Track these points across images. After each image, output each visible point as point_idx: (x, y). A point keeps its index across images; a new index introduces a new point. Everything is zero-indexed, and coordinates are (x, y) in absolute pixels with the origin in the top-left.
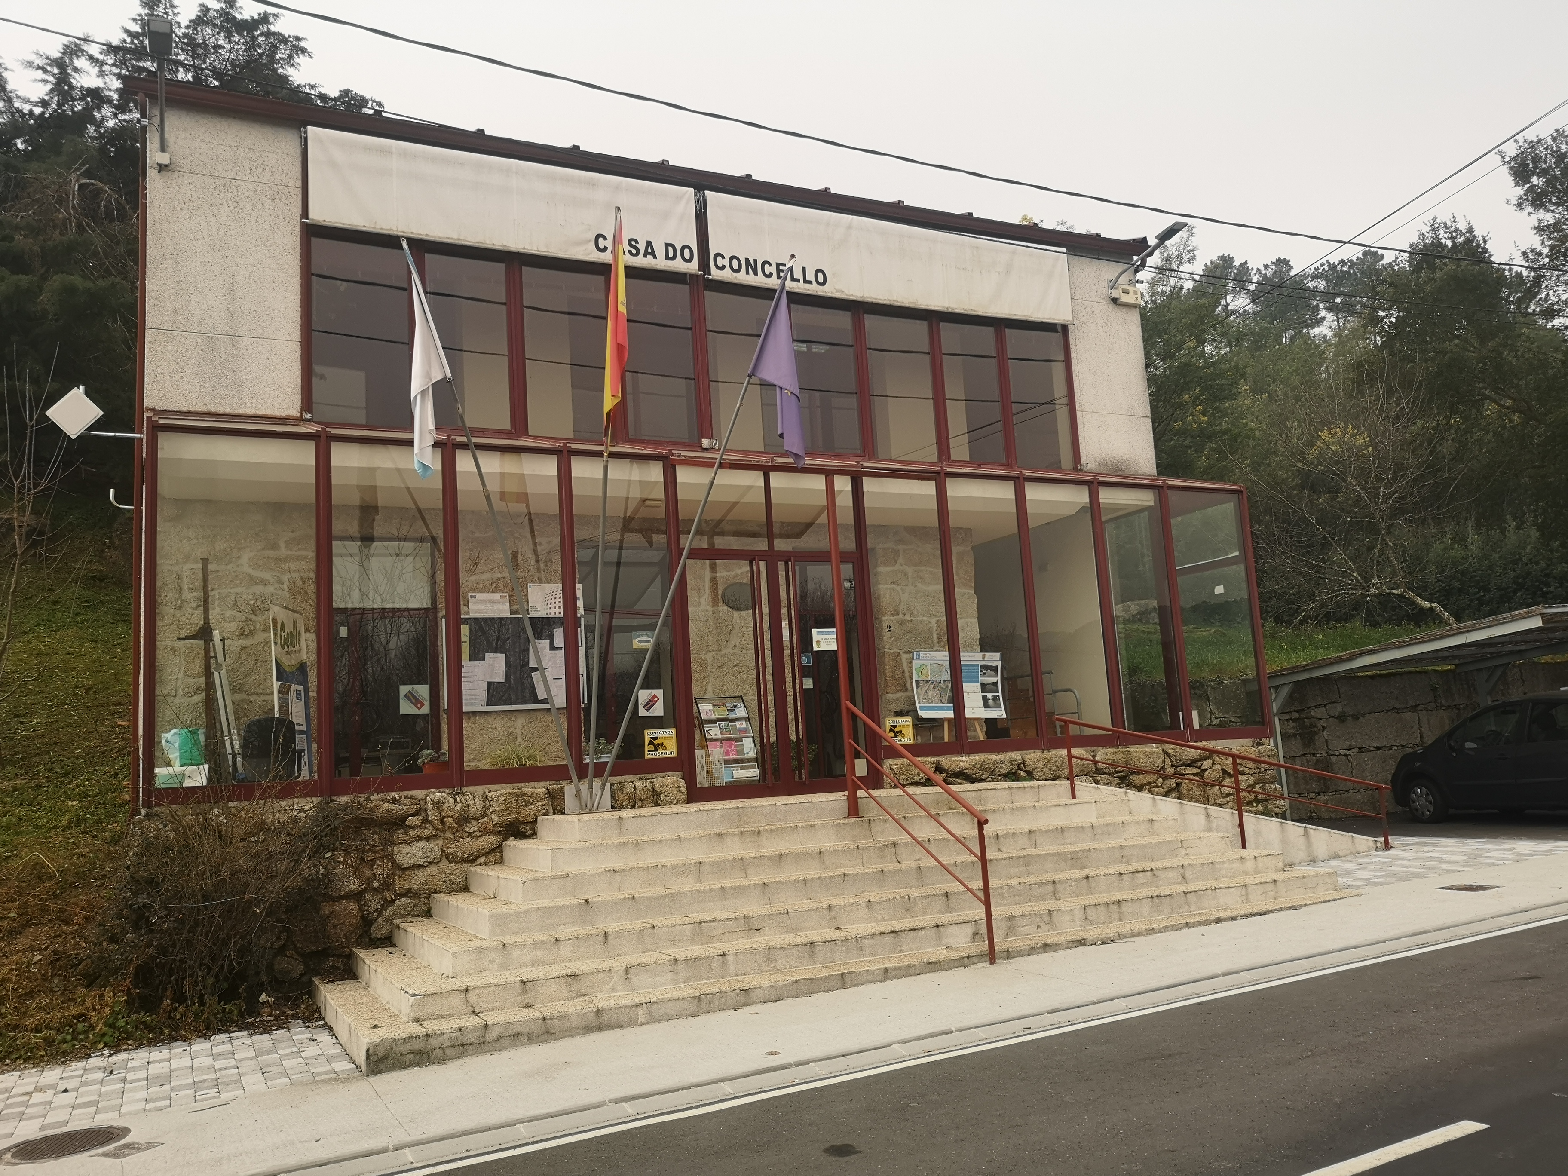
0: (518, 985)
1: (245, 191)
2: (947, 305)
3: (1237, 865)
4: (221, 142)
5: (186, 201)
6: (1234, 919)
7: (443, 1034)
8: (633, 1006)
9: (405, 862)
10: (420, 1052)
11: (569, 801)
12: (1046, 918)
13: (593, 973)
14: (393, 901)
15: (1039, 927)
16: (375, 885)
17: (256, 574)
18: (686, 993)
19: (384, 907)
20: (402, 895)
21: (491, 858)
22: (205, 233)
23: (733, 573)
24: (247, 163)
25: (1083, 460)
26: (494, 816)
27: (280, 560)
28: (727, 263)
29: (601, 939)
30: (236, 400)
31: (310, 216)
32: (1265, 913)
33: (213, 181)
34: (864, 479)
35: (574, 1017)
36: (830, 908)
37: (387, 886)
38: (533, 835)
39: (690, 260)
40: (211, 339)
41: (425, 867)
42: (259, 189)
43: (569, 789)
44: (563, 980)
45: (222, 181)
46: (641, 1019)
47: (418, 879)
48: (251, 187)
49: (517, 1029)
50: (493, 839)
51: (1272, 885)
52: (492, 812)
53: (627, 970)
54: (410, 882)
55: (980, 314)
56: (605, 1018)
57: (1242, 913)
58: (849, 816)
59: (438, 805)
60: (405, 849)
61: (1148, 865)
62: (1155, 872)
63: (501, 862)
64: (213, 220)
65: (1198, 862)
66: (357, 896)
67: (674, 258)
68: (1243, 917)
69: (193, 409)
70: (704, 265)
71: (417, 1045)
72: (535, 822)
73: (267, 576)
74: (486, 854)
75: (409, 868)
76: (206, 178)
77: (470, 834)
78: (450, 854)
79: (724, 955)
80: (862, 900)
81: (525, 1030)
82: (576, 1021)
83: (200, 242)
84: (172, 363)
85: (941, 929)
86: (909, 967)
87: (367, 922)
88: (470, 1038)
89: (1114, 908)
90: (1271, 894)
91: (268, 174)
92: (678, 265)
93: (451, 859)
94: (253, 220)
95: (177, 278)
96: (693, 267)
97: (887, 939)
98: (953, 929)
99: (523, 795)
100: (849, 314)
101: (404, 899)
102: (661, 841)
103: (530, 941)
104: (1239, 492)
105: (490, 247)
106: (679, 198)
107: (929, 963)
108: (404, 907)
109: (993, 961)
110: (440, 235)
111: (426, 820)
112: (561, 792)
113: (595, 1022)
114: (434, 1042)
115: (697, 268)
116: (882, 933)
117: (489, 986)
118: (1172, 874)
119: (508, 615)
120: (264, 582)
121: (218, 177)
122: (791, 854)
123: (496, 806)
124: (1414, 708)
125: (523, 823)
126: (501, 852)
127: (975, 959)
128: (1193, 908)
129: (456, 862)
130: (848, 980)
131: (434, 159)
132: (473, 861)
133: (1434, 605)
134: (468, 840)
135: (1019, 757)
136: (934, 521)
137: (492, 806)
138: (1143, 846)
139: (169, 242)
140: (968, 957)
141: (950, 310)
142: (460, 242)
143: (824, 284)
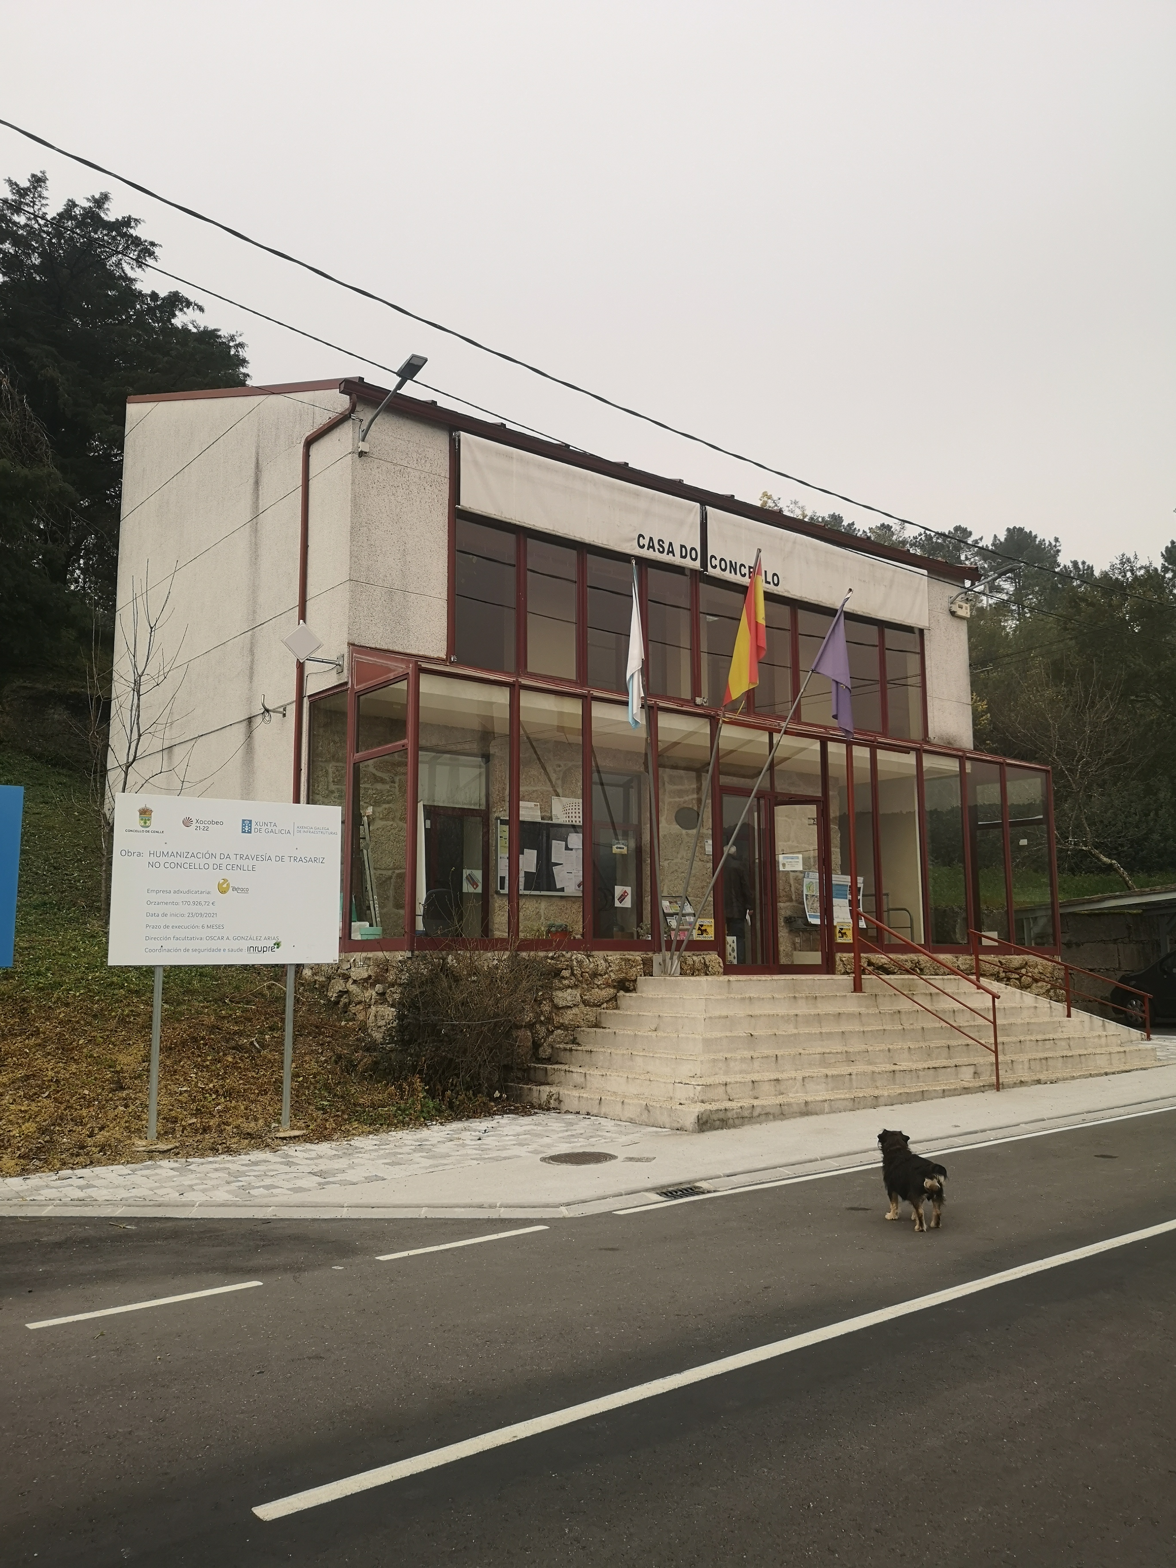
0: (751, 1084)
1: (413, 478)
2: (853, 608)
3: (1096, 1040)
4: (398, 436)
5: (376, 481)
6: (1113, 1073)
7: (733, 1109)
8: (822, 1101)
9: (561, 1003)
10: (722, 1120)
11: (656, 968)
12: (1010, 1066)
13: (787, 1080)
14: (553, 1031)
15: (1006, 1071)
16: (542, 1018)
17: (379, 774)
18: (847, 1096)
19: (547, 1036)
20: (558, 1028)
21: (610, 1005)
22: (387, 508)
23: (682, 800)
24: (415, 455)
25: (931, 735)
26: (612, 974)
27: (394, 764)
28: (718, 564)
29: (774, 1059)
30: (406, 641)
31: (461, 503)
32: (1129, 1071)
33: (393, 467)
34: (829, 743)
35: (795, 1106)
36: (889, 1050)
37: (549, 1020)
38: (634, 990)
39: (695, 560)
40: (391, 591)
41: (571, 1007)
42: (422, 476)
43: (657, 958)
44: (772, 1083)
45: (399, 468)
46: (827, 1110)
47: (568, 1017)
48: (417, 474)
49: (768, 1110)
50: (612, 991)
51: (1123, 1054)
52: (611, 971)
53: (804, 1079)
54: (563, 1018)
55: (873, 617)
56: (810, 1107)
57: (1118, 1070)
58: (855, 990)
59: (580, 963)
60: (560, 994)
61: (1051, 1036)
62: (1056, 1042)
63: (617, 1008)
64: (393, 498)
65: (1077, 1036)
66: (531, 1026)
67: (685, 557)
68: (1119, 1072)
69: (378, 647)
70: (704, 564)
71: (721, 1115)
72: (636, 980)
73: (385, 776)
74: (607, 1002)
75: (563, 1008)
76: (389, 464)
77: (598, 986)
78: (586, 1000)
79: (850, 1075)
80: (906, 1047)
81: (772, 1111)
82: (795, 1108)
83: (385, 515)
84: (365, 609)
85: (958, 1068)
86: (955, 1089)
87: (536, 1045)
88: (746, 1113)
89: (1044, 1061)
90: (1123, 1060)
91: (428, 465)
92: (688, 563)
93: (586, 1003)
94: (418, 500)
95: (369, 542)
96: (697, 565)
97: (932, 1072)
98: (964, 1069)
99: (629, 960)
100: (788, 607)
101: (559, 1031)
102: (763, 999)
103: (739, 1057)
104: (1047, 771)
105: (573, 538)
106: (690, 510)
107: (965, 1088)
108: (560, 1035)
109: (998, 1090)
110: (542, 526)
111: (572, 974)
112: (651, 960)
113: (804, 1109)
114: (729, 1114)
115: (699, 565)
116: (929, 1068)
117: (737, 1082)
118: (1063, 1043)
119: (539, 820)
120: (382, 781)
121: (396, 464)
122: (844, 1013)
123: (614, 967)
124: (1115, 941)
125: (628, 981)
126: (616, 1001)
127: (987, 1088)
128: (1083, 1066)
129: (589, 1006)
130: (925, 1095)
131: (540, 466)
132: (600, 1006)
133: (1114, 862)
134: (597, 990)
135: (916, 958)
136: (818, 770)
137: (610, 966)
138: (1040, 1024)
139: (364, 513)
140: (984, 1086)
141: (855, 612)
142: (554, 533)
143: (777, 585)
